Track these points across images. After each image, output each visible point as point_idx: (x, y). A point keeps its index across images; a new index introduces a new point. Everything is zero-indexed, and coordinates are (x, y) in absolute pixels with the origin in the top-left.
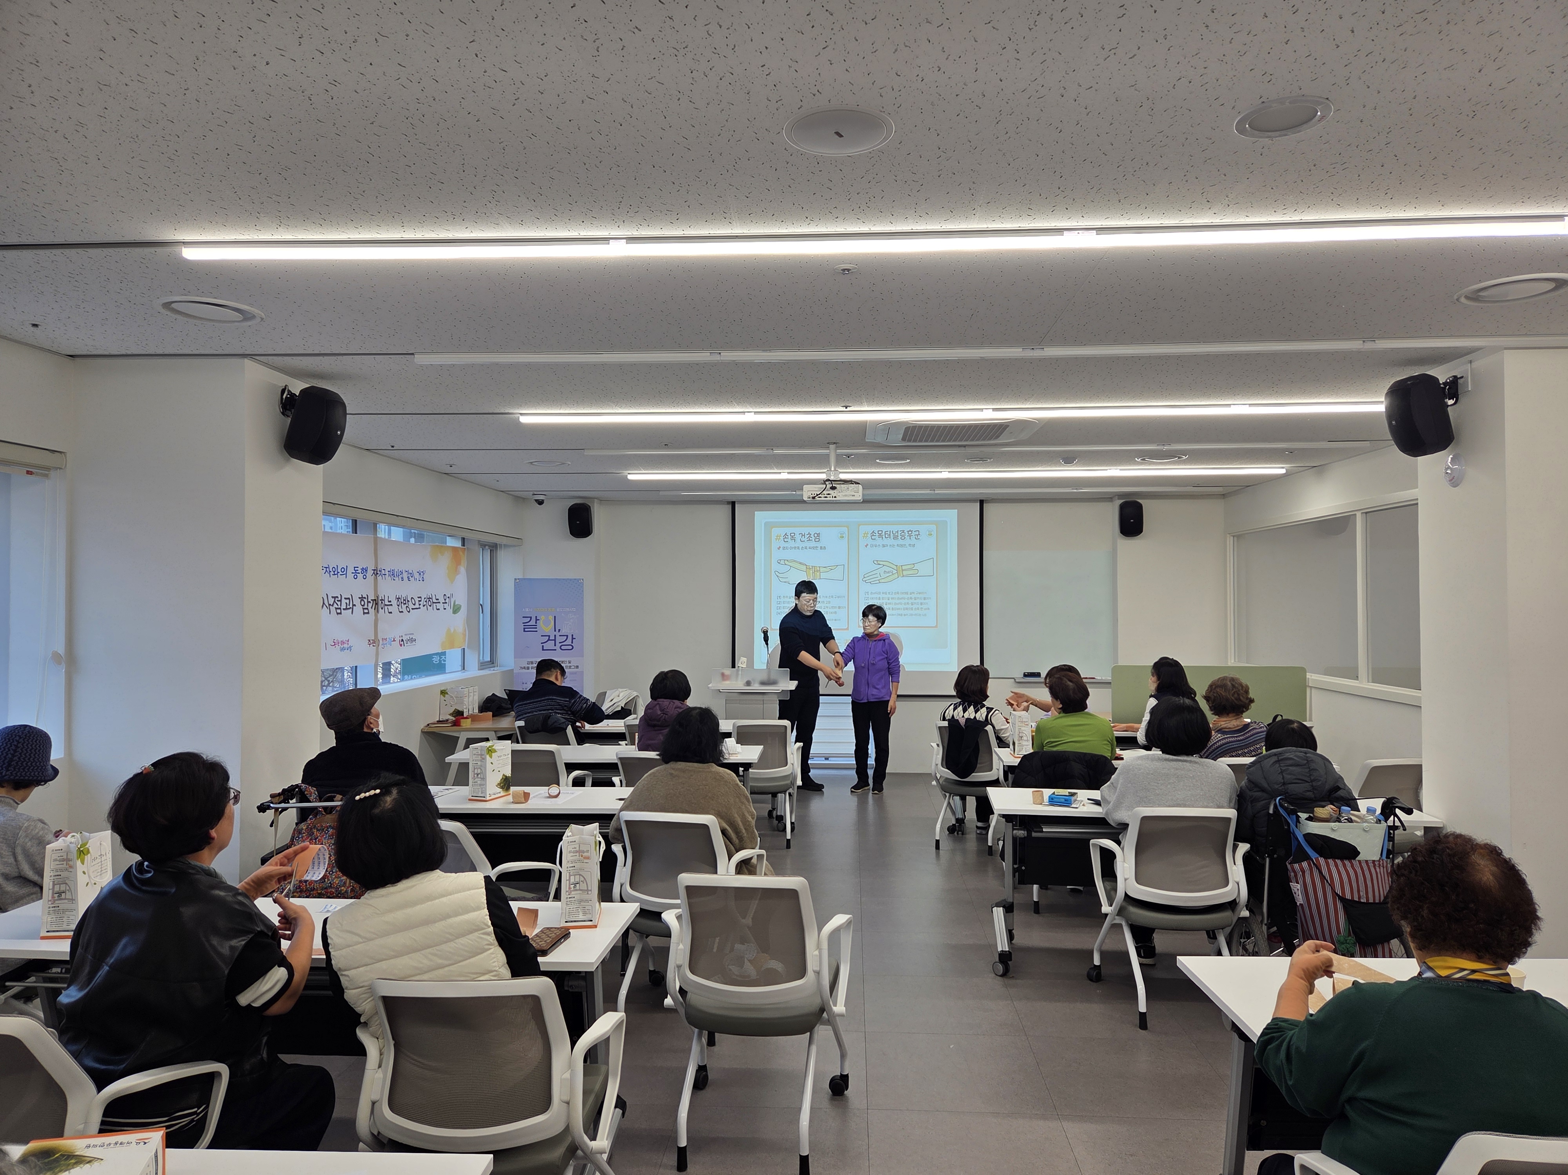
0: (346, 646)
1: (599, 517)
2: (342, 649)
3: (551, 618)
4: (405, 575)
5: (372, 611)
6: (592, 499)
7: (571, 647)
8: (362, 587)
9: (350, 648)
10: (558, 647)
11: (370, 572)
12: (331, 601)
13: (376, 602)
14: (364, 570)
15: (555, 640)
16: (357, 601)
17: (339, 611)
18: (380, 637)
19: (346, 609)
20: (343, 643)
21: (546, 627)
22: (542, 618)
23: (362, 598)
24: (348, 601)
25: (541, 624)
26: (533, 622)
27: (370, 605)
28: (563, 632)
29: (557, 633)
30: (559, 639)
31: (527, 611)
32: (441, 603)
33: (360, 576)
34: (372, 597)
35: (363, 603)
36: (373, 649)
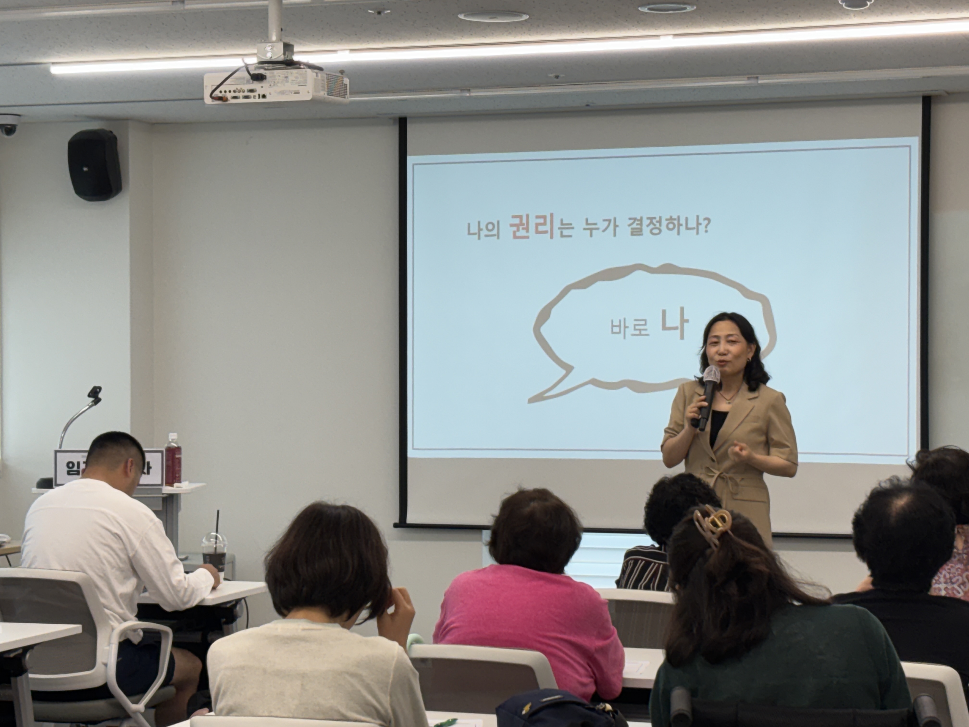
1: (139, 160)
6: (123, 120)
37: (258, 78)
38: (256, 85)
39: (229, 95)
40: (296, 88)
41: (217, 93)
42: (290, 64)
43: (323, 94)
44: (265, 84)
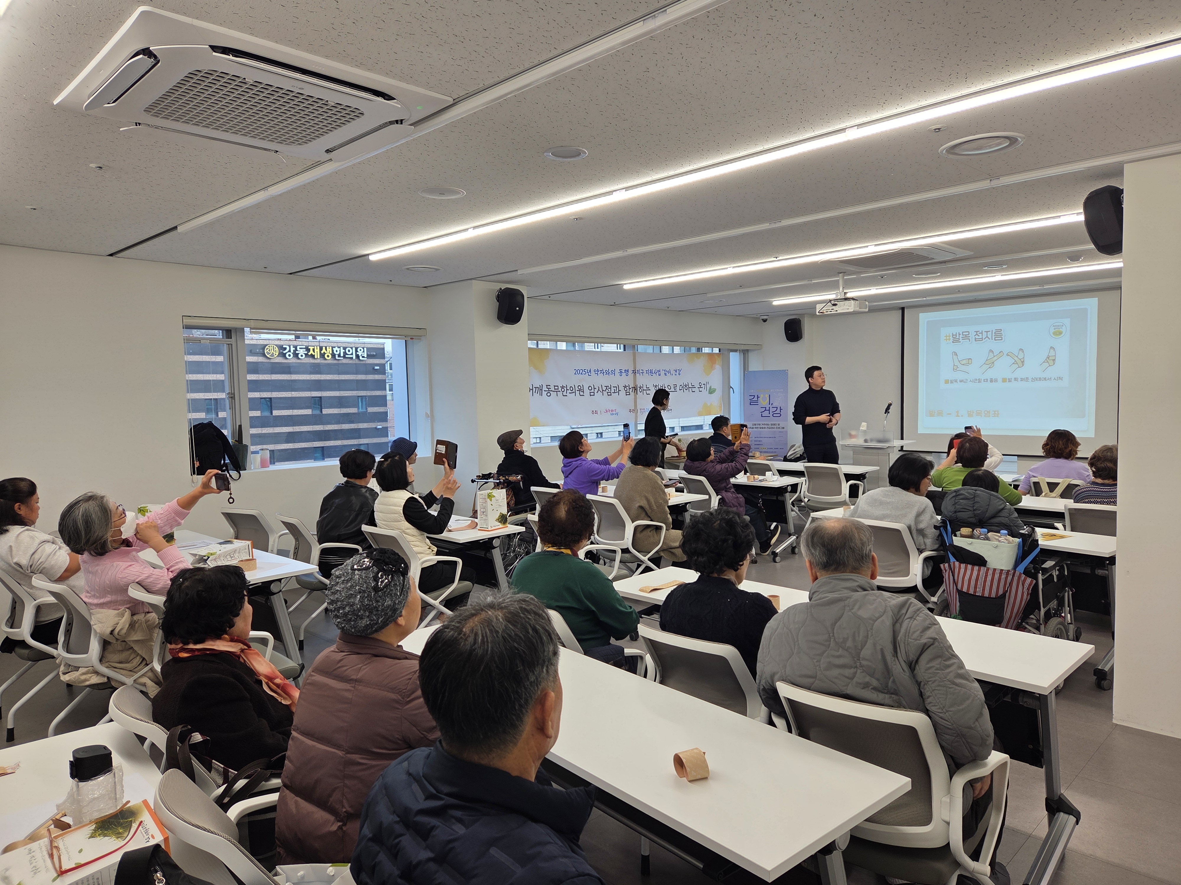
0: (614, 412)
1: (808, 328)
2: (612, 414)
3: (767, 396)
4: (662, 373)
5: (632, 394)
6: (803, 315)
7: (779, 415)
8: (628, 380)
9: (617, 414)
10: (771, 415)
11: (630, 372)
12: (604, 388)
13: (635, 389)
14: (627, 371)
15: (769, 410)
16: (622, 388)
17: (609, 394)
18: (638, 408)
19: (615, 392)
20: (612, 411)
21: (763, 402)
22: (761, 396)
23: (625, 387)
24: (615, 388)
25: (760, 399)
26: (755, 399)
27: (631, 390)
28: (774, 405)
29: (770, 405)
30: (772, 410)
31: (752, 392)
32: (697, 387)
33: (624, 374)
34: (632, 386)
35: (626, 389)
36: (633, 415)
37: (835, 305)
38: (834, 307)
39: (825, 311)
40: (848, 308)
41: (821, 311)
42: (846, 299)
43: (857, 309)
44: (837, 307)
